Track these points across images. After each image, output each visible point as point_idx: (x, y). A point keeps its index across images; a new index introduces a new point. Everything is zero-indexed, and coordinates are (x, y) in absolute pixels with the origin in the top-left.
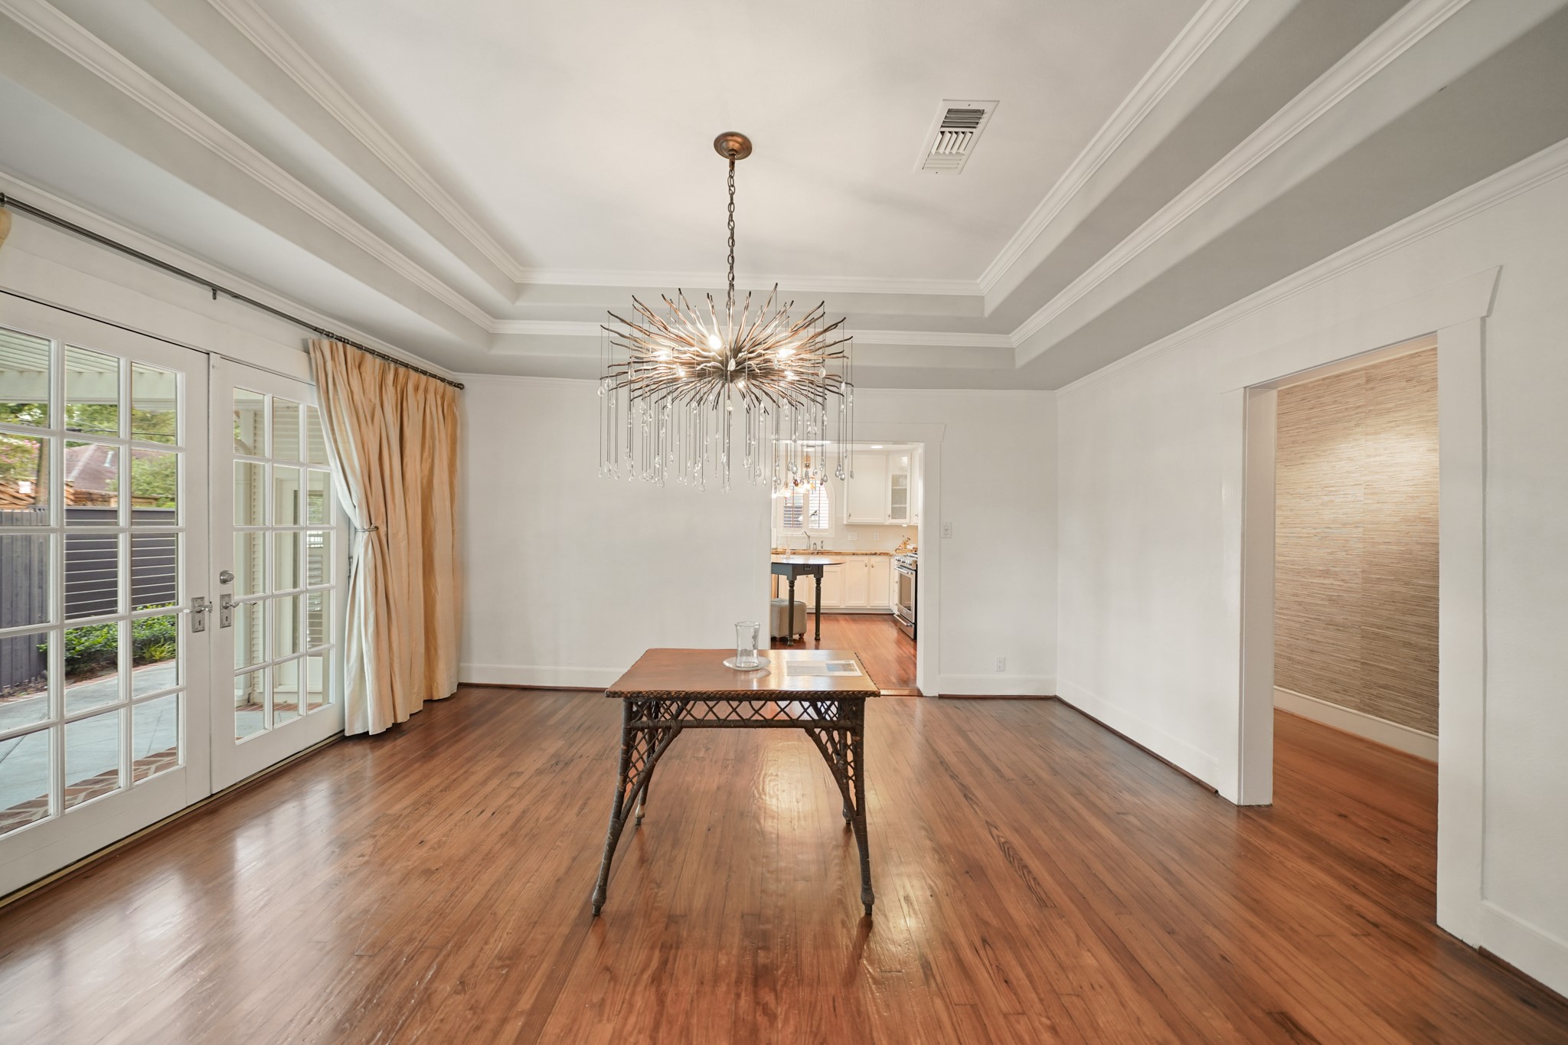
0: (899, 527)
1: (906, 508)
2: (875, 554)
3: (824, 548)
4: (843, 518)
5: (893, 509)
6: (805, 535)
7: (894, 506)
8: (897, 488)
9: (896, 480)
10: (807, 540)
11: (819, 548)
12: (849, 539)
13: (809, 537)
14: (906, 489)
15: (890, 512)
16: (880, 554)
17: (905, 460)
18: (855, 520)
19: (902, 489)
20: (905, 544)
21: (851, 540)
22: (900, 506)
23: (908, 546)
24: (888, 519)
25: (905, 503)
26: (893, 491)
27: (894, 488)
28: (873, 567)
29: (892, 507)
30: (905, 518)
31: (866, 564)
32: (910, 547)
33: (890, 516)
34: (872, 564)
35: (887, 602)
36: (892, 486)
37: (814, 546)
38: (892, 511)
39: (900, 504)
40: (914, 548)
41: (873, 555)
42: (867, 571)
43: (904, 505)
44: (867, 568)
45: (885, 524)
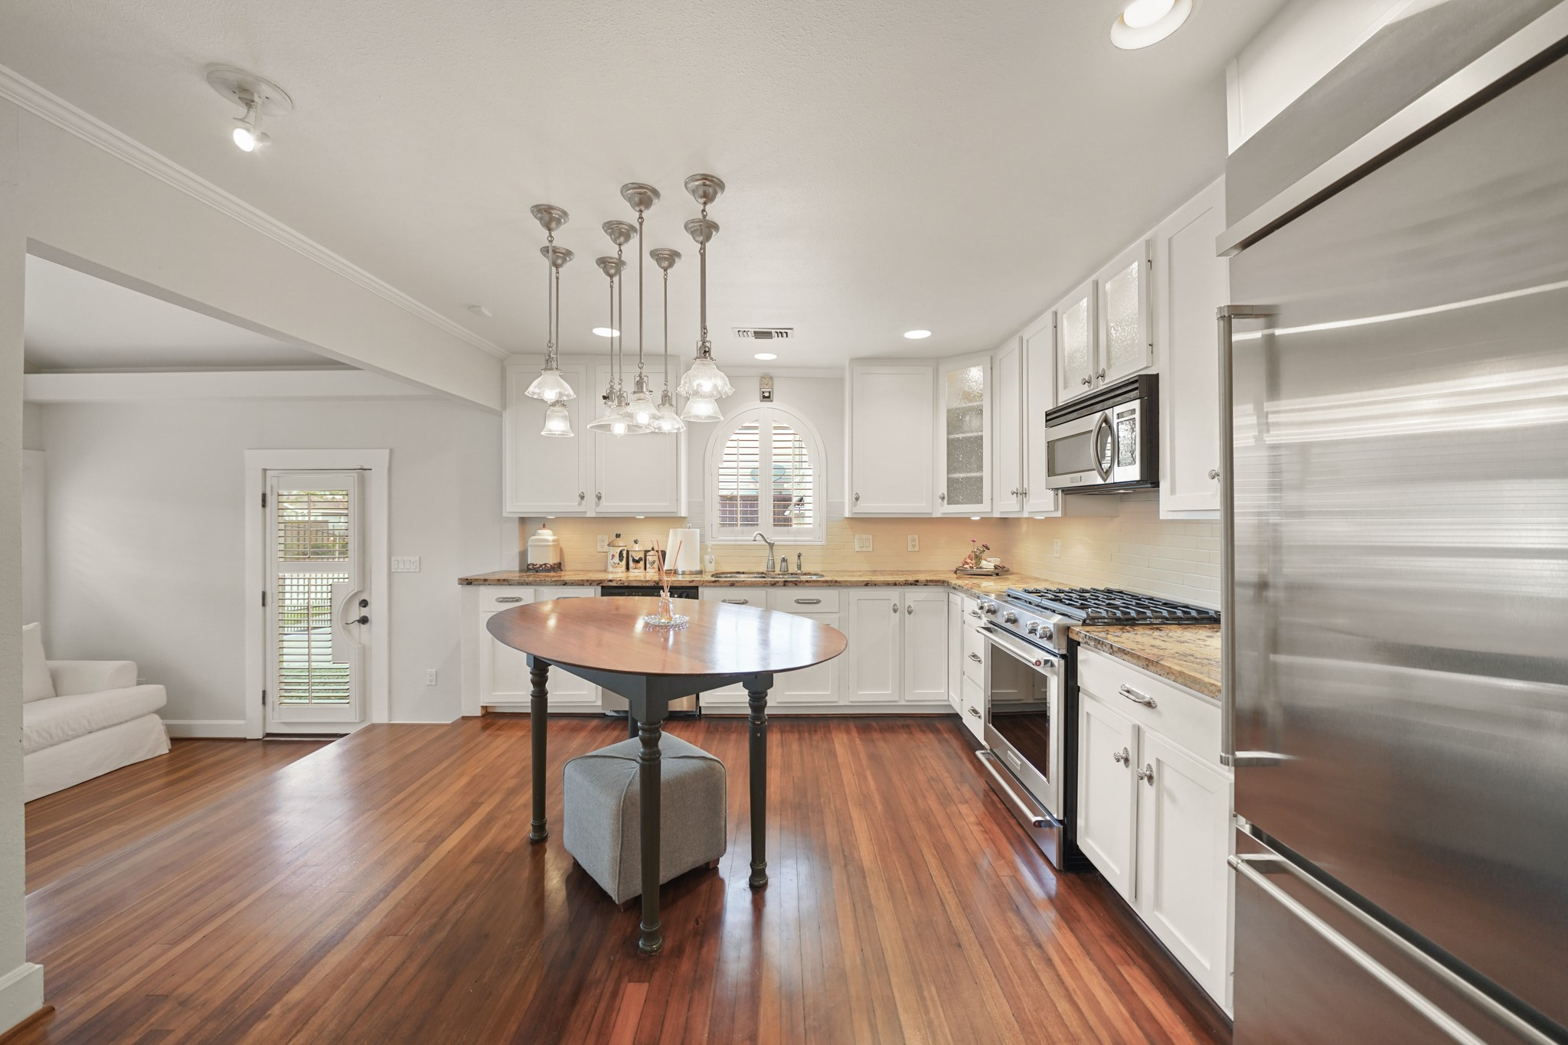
0: (963, 521)
1: (981, 478)
2: (916, 583)
3: (804, 569)
4: (843, 503)
5: (951, 483)
6: (760, 541)
7: (950, 476)
8: (960, 436)
9: (955, 421)
10: (767, 552)
11: (793, 568)
12: (857, 549)
13: (771, 545)
14: (981, 438)
15: (943, 489)
16: (927, 583)
17: (976, 374)
18: (868, 507)
19: (971, 437)
20: (978, 558)
21: (859, 549)
22: (968, 475)
23: (984, 563)
24: (942, 505)
25: (980, 468)
26: (950, 442)
27: (952, 437)
28: (910, 613)
29: (948, 479)
30: (981, 502)
31: (895, 605)
32: (988, 564)
33: (944, 498)
34: (909, 607)
35: (943, 690)
36: (949, 433)
37: (784, 564)
38: (948, 487)
39: (967, 472)
40: (996, 567)
41: (911, 584)
42: (897, 620)
43: (978, 474)
44: (898, 613)
45: (934, 516)
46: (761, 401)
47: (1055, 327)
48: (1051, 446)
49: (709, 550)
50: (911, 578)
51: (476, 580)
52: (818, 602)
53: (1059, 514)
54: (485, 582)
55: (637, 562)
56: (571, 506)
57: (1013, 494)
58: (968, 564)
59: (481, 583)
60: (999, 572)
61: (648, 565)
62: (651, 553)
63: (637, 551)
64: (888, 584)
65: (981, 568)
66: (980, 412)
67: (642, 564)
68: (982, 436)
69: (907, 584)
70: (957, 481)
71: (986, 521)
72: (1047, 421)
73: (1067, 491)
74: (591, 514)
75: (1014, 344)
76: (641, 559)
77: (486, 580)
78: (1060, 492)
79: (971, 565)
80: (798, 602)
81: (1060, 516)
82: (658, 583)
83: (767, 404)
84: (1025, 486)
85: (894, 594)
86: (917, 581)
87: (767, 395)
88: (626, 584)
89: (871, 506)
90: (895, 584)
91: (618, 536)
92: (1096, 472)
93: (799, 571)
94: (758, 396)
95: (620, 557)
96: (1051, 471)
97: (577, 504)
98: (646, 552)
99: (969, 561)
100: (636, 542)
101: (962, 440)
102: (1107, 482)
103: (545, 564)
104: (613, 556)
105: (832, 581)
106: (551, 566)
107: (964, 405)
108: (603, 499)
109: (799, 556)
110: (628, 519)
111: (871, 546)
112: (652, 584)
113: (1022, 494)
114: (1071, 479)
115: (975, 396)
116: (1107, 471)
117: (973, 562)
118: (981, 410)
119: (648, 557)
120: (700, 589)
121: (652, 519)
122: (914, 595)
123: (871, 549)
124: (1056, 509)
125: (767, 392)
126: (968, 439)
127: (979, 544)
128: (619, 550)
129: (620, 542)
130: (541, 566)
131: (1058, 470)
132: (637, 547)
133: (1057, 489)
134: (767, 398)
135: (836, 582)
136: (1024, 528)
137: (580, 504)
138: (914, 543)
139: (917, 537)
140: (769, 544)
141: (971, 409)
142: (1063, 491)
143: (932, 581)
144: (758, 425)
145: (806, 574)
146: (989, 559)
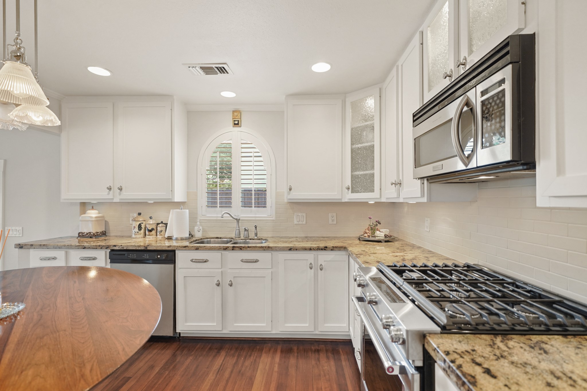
0: (364, 204)
1: (373, 175)
2: (325, 248)
3: (260, 236)
5: (353, 178)
7: (353, 173)
8: (359, 146)
9: (356, 136)
10: (235, 224)
12: (296, 222)
13: (238, 220)
15: (348, 183)
16: (333, 249)
17: (370, 102)
19: (366, 146)
20: (373, 229)
21: (297, 223)
22: (365, 172)
23: (377, 233)
24: (348, 194)
25: (373, 168)
26: (353, 151)
27: (354, 146)
28: (321, 269)
29: (352, 176)
30: (373, 191)
31: (311, 264)
32: (380, 234)
33: (349, 188)
34: (321, 265)
35: (345, 325)
36: (352, 144)
37: (246, 232)
38: (352, 181)
39: (364, 171)
40: (386, 236)
41: (322, 249)
42: (313, 275)
43: (371, 172)
44: (313, 270)
45: (343, 201)
46: (233, 127)
47: (422, 44)
48: (417, 140)
49: (198, 223)
50: (322, 245)
51: (26, 245)
52: (256, 261)
53: (425, 200)
54: (32, 246)
55: (150, 231)
56: (103, 195)
57: (392, 184)
58: (366, 233)
59: (29, 247)
60: (388, 240)
61: (158, 233)
62: (160, 225)
63: (151, 224)
64: (305, 249)
65: (375, 237)
66: (372, 128)
67: (153, 232)
68: (374, 145)
69: (319, 249)
70: (357, 177)
71: (378, 204)
72: (414, 121)
73: (432, 179)
74: (116, 200)
75: (394, 72)
76: (153, 229)
77: (32, 245)
78: (426, 181)
79: (369, 234)
80: (242, 261)
81: (426, 201)
82: (146, 248)
83: (237, 129)
84: (401, 178)
85: (310, 256)
86: (326, 247)
87: (236, 122)
88: (125, 248)
89: (299, 195)
90: (310, 249)
91: (140, 214)
92: (458, 158)
93: (256, 237)
94: (232, 123)
95: (139, 228)
96: (417, 164)
97: (107, 193)
98: (158, 224)
99: (368, 231)
100: (151, 218)
101: (360, 149)
102: (469, 167)
103: (90, 233)
104: (134, 227)
105: (266, 247)
106: (94, 234)
107: (361, 125)
108: (123, 190)
109: (256, 228)
110: (144, 204)
111: (305, 221)
112: (143, 248)
113: (398, 184)
114: (434, 168)
115: (369, 117)
116: (469, 156)
117: (370, 232)
118: (373, 127)
119: (158, 228)
120: (176, 252)
121: (158, 203)
122: (324, 257)
123: (304, 223)
124: (423, 195)
125: (236, 121)
126: (365, 148)
127: (373, 221)
128: (138, 223)
129: (141, 219)
130: (87, 234)
131: (422, 162)
132: (151, 221)
133: (422, 178)
134: (237, 124)
135: (269, 247)
136: (406, 209)
137: (109, 194)
138: (333, 219)
139: (335, 214)
140: (236, 219)
141: (366, 126)
142: (427, 180)
143: (336, 247)
144: (231, 142)
145: (259, 239)
146: (381, 230)
